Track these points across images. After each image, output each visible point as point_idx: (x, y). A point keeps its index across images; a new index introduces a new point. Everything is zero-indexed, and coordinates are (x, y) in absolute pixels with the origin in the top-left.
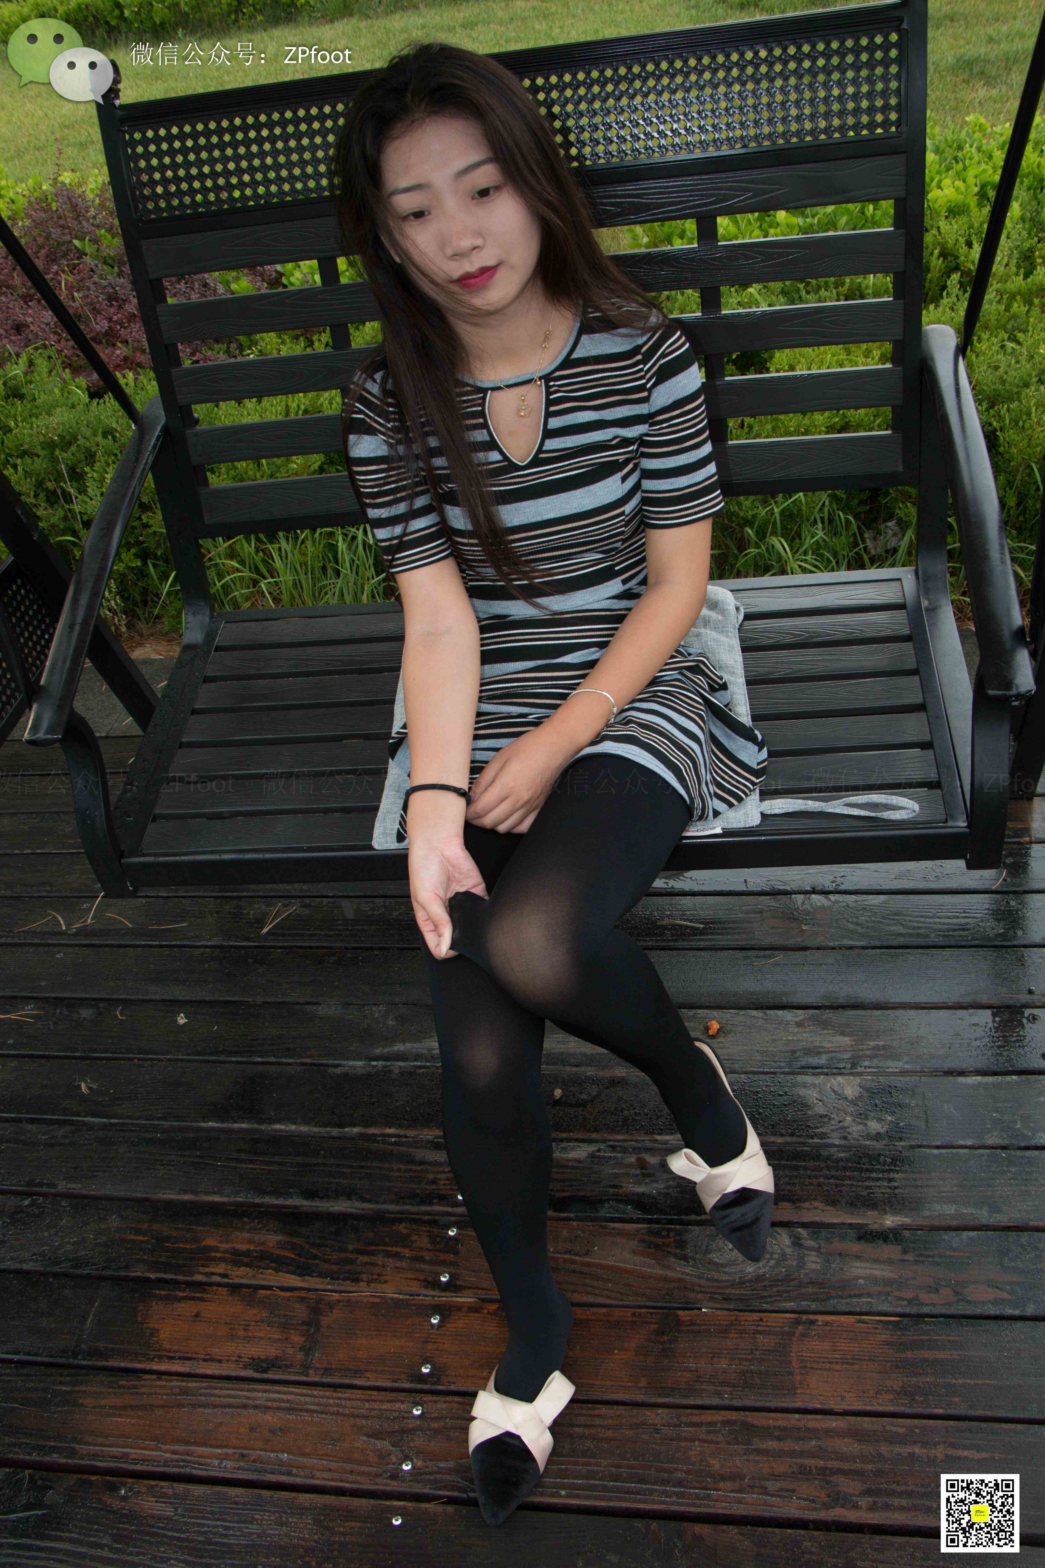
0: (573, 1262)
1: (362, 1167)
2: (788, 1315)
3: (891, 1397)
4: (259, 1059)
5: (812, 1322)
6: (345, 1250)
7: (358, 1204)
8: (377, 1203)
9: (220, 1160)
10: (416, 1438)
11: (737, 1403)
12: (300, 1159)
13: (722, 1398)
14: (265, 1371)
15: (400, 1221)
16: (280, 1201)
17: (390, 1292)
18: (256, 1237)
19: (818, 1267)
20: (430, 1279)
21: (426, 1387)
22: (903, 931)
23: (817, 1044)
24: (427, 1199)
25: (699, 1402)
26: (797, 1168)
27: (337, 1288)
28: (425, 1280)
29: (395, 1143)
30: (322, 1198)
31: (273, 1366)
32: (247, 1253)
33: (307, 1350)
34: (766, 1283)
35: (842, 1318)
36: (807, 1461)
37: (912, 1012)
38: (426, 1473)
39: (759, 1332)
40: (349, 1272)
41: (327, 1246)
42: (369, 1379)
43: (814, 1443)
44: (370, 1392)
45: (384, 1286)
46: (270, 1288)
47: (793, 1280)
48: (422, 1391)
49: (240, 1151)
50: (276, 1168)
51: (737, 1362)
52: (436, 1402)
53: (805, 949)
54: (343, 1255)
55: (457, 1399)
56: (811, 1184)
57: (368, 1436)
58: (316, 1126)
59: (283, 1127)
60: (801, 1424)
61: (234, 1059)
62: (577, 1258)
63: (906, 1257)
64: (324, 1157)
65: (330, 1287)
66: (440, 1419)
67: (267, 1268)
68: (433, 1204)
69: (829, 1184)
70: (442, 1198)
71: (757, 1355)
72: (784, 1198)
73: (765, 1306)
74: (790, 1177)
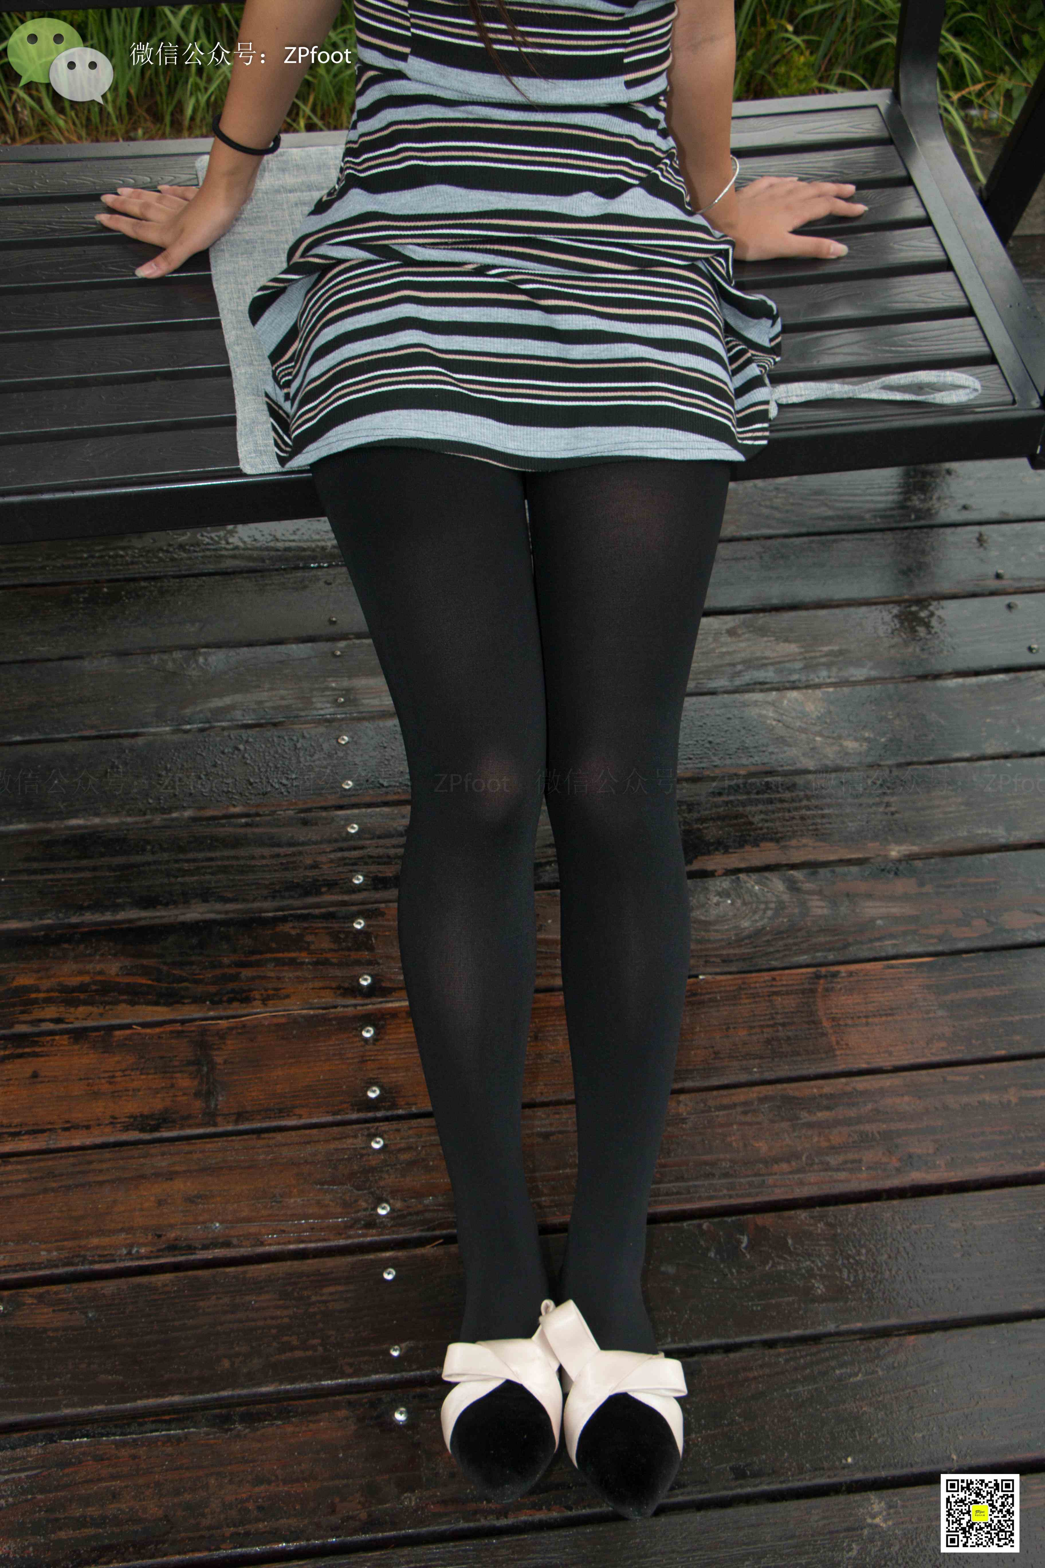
1: (211, 859)
2: (804, 970)
3: (943, 1044)
4: (19, 738)
5: (835, 975)
6: (221, 965)
7: (218, 906)
8: (245, 900)
11: (768, 1076)
12: (119, 859)
13: (751, 1073)
14: (156, 1128)
15: (284, 919)
16: (108, 917)
17: (296, 1008)
18: (89, 966)
19: (826, 911)
20: (346, 985)
21: (379, 1114)
22: (830, 513)
23: (758, 654)
24: (312, 888)
25: (724, 1081)
27: (223, 1013)
28: (339, 988)
29: (247, 825)
30: (167, 905)
31: (165, 1120)
32: (83, 988)
33: (206, 1094)
34: (768, 937)
35: (868, 965)
36: (867, 1127)
37: (864, 609)
38: (410, 1214)
39: (777, 993)
40: (233, 991)
41: (192, 963)
42: (300, 1117)
43: (870, 1106)
44: (307, 1132)
45: (287, 1001)
46: (129, 1026)
47: (800, 930)
48: (376, 1120)
49: (28, 859)
50: (88, 874)
51: (758, 1030)
52: (398, 1130)
54: (218, 972)
55: (423, 1122)
56: (793, 818)
57: (323, 1183)
60: (849, 1089)
63: (924, 890)
64: (153, 853)
65: (211, 1014)
66: (409, 1148)
67: (116, 1003)
68: (321, 894)
69: (814, 816)
70: (332, 885)
71: (779, 1019)
72: (765, 838)
73: (774, 963)
74: (766, 813)
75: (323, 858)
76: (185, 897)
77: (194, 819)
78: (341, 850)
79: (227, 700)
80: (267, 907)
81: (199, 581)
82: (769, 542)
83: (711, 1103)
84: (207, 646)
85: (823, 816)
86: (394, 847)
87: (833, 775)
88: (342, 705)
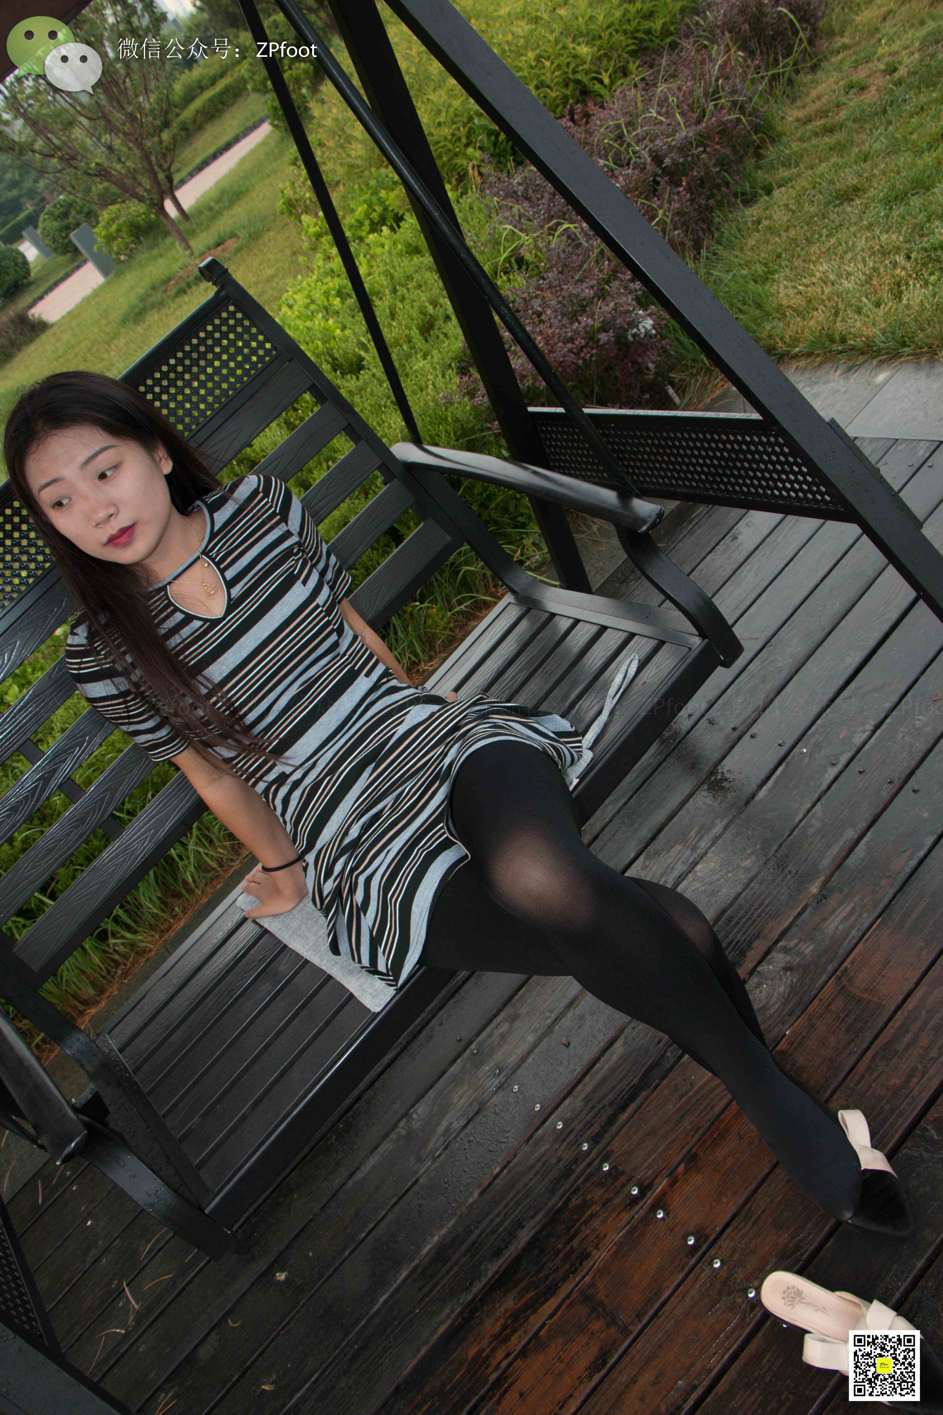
0: (691, 1098)
1: (507, 1204)
2: (830, 982)
4: (363, 1235)
5: (846, 970)
6: (560, 1251)
7: (532, 1223)
8: (541, 1209)
9: (415, 1308)
10: (736, 1276)
11: (864, 1046)
12: (464, 1248)
13: (855, 1053)
14: (605, 1363)
15: (569, 1199)
16: (484, 1280)
17: (615, 1237)
18: (498, 1314)
19: (812, 947)
20: (628, 1202)
21: (704, 1248)
24: (568, 1172)
25: (847, 1069)
26: (738, 923)
27: (583, 1274)
28: (626, 1207)
29: (508, 1172)
30: (506, 1247)
31: (606, 1354)
32: (504, 1327)
33: (613, 1321)
34: (799, 984)
35: (856, 951)
36: (933, 1023)
37: (691, 800)
39: (829, 1005)
40: (577, 1258)
41: (545, 1263)
42: (668, 1287)
43: (924, 1012)
44: (678, 1292)
45: (607, 1238)
46: (544, 1325)
47: (809, 966)
48: (705, 1253)
49: (420, 1289)
50: (456, 1269)
51: (838, 1030)
52: (720, 1247)
53: (596, 837)
55: (728, 1231)
56: (755, 920)
57: (710, 1310)
58: (448, 1222)
59: (429, 1246)
61: (347, 1253)
62: (690, 1094)
63: (845, 893)
64: (477, 1228)
65: (578, 1279)
66: (734, 1250)
67: (527, 1318)
68: (574, 1170)
69: (763, 910)
70: (575, 1161)
71: (842, 1015)
72: (751, 942)
73: (813, 993)
74: (740, 930)
75: (559, 1153)
76: (512, 1235)
77: (481, 1194)
78: (564, 1140)
79: (445, 1123)
80: (555, 1202)
81: (380, 1080)
82: (621, 814)
83: (852, 1085)
84: (412, 1107)
85: (767, 906)
86: (587, 1115)
87: (753, 884)
88: (500, 1073)
